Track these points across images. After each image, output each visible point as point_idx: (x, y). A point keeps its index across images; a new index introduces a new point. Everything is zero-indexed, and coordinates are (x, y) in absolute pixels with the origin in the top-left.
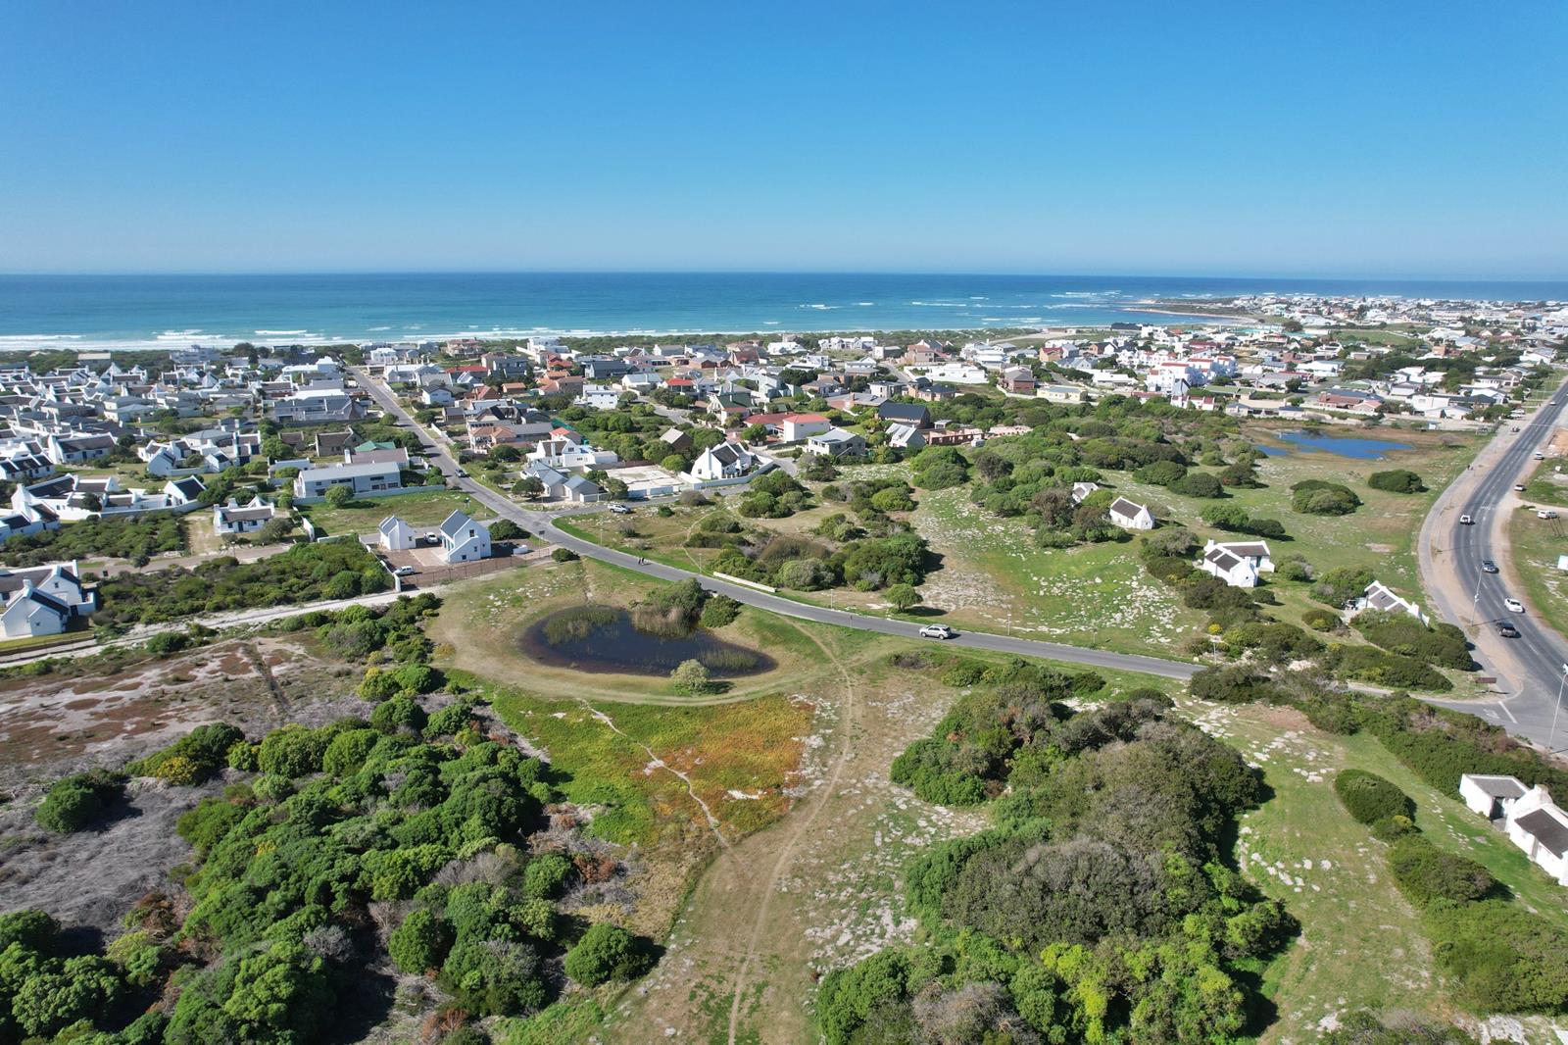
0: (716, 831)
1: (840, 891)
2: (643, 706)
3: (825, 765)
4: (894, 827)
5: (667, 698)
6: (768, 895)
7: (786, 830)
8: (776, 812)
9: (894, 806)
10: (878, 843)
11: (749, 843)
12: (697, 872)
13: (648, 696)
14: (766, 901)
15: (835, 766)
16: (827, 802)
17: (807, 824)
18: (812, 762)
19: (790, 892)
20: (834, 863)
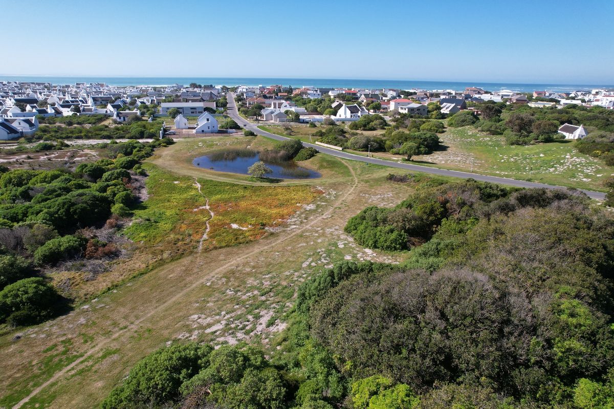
0: (201, 243)
1: (248, 291)
2: (223, 182)
3: (306, 218)
4: (324, 257)
5: (241, 181)
6: (194, 285)
7: (248, 249)
8: (251, 238)
9: (336, 245)
10: (304, 265)
11: (215, 252)
12: (162, 263)
13: (233, 179)
14: (188, 289)
15: (312, 220)
16: (292, 237)
17: (266, 247)
18: (299, 216)
19: (210, 287)
20: (261, 273)
